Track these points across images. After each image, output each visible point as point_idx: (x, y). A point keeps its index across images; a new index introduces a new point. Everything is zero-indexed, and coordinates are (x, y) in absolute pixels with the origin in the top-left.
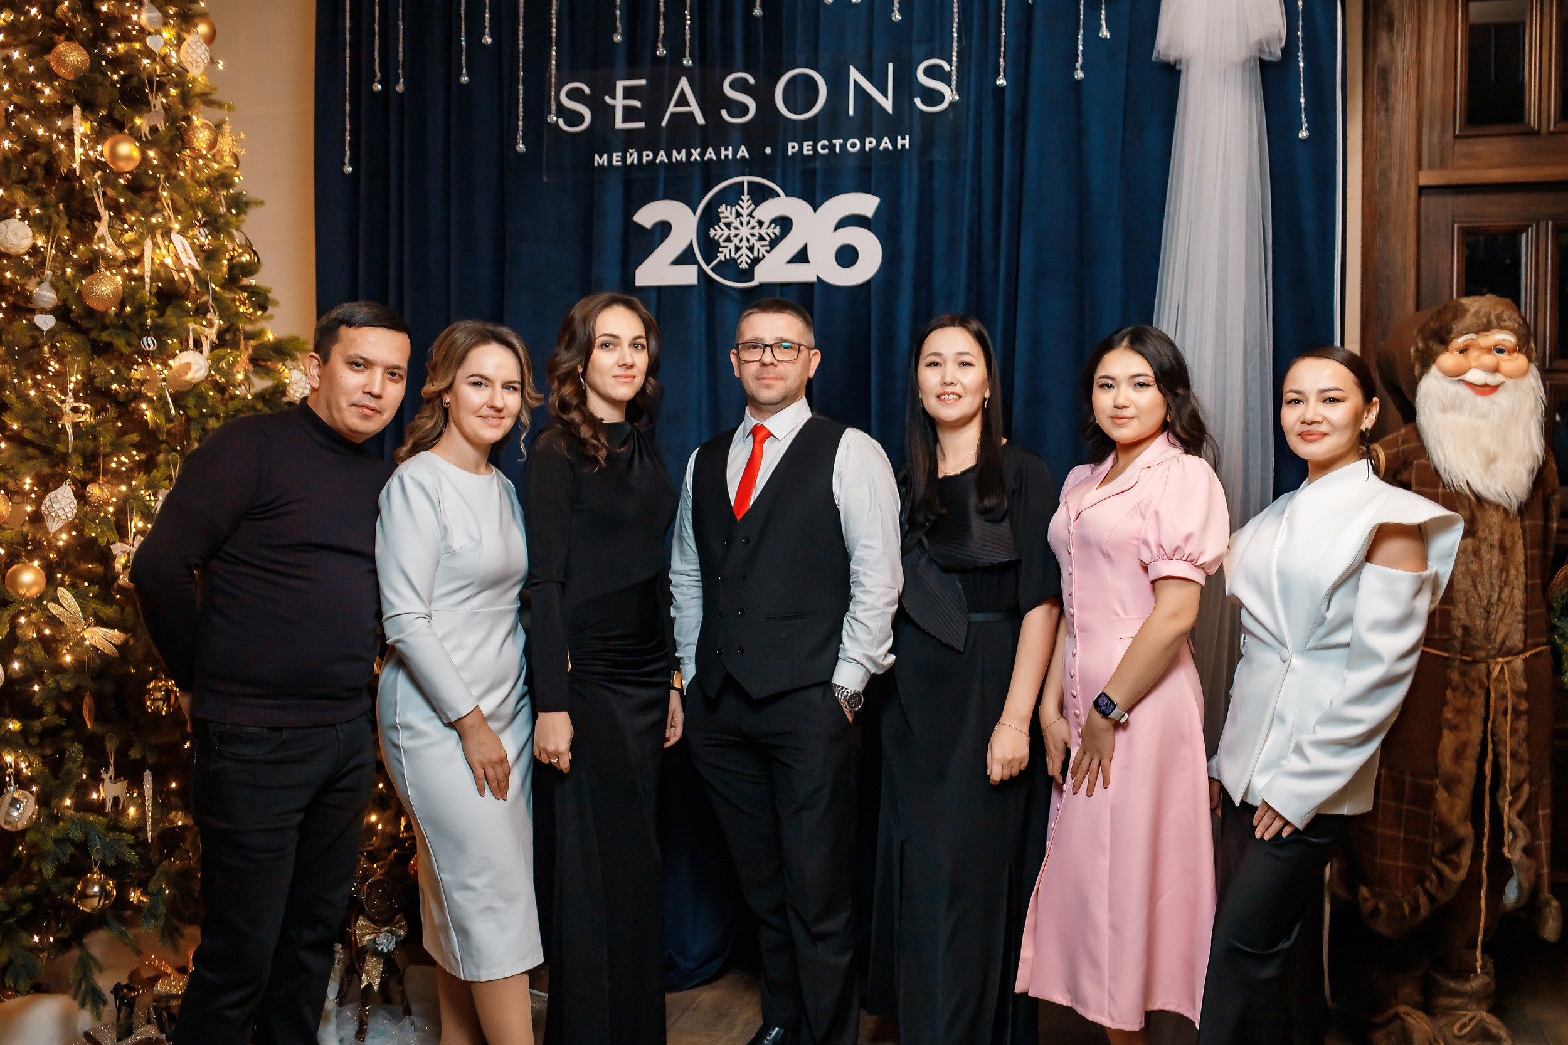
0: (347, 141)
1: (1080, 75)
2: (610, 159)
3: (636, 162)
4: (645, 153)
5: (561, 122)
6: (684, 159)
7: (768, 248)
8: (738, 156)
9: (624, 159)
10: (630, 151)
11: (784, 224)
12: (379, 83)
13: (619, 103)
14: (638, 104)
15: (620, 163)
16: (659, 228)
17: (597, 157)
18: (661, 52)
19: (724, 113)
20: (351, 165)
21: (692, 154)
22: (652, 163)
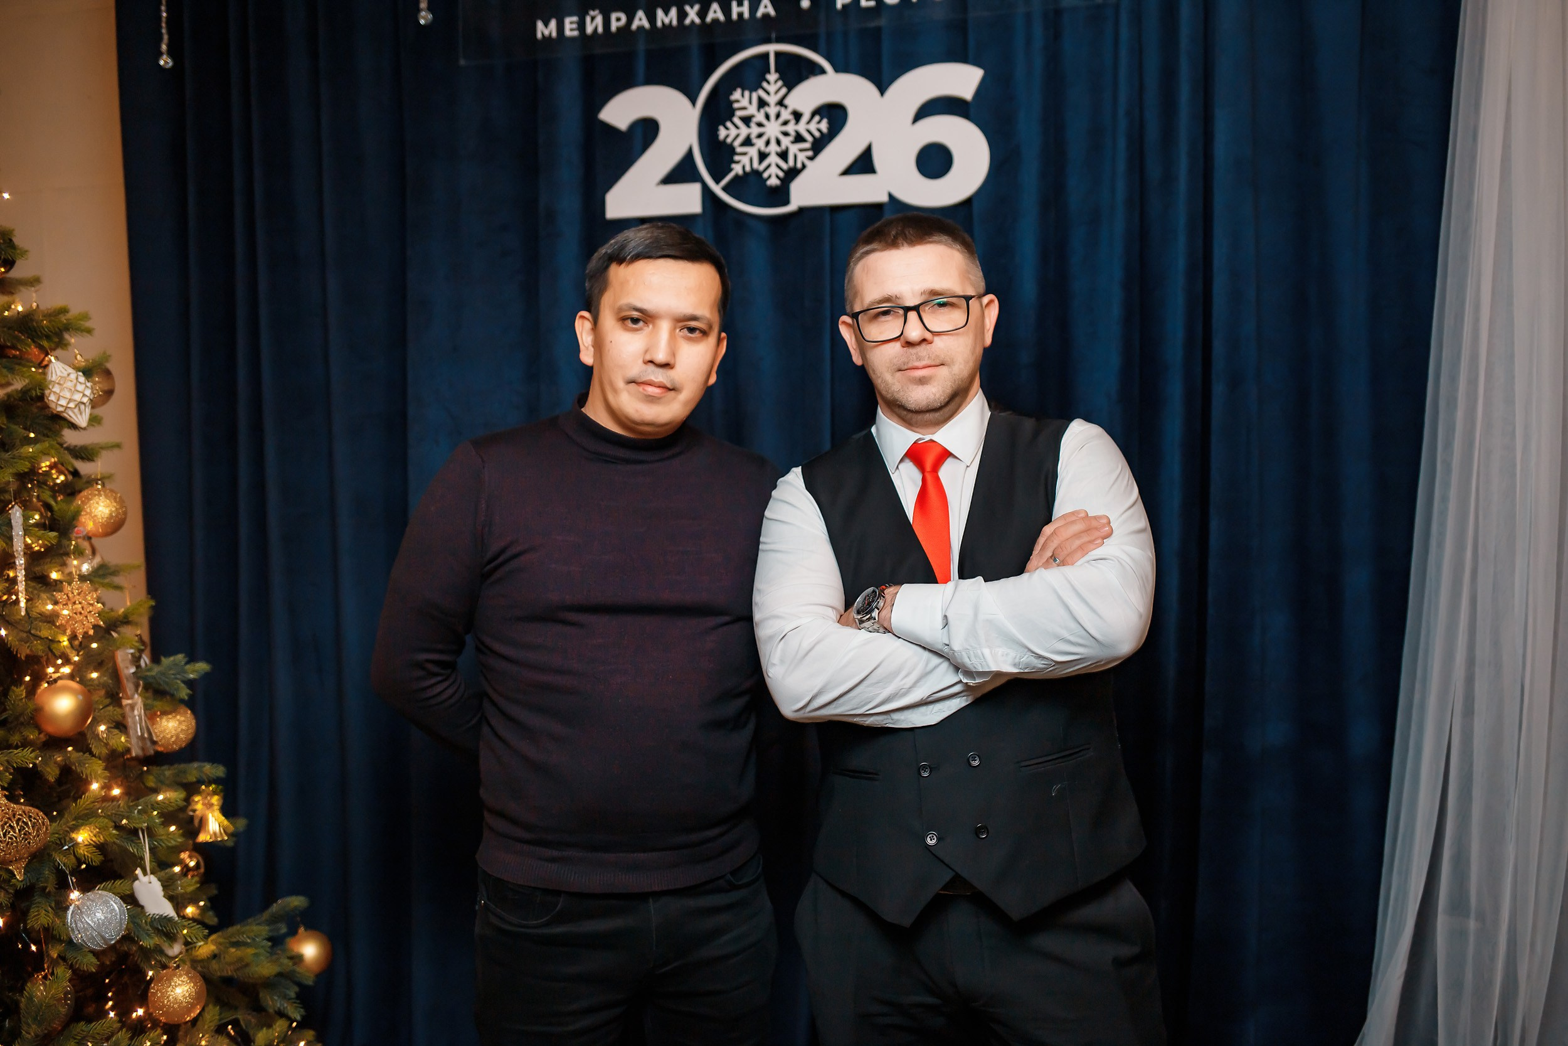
0: (164, 20)
2: (560, 28)
3: (600, 30)
4: (614, 16)
6: (675, 23)
8: (759, 14)
9: (582, 26)
10: (592, 13)
15: (576, 33)
16: (639, 129)
20: (170, 53)
21: (686, 15)
22: (625, 30)
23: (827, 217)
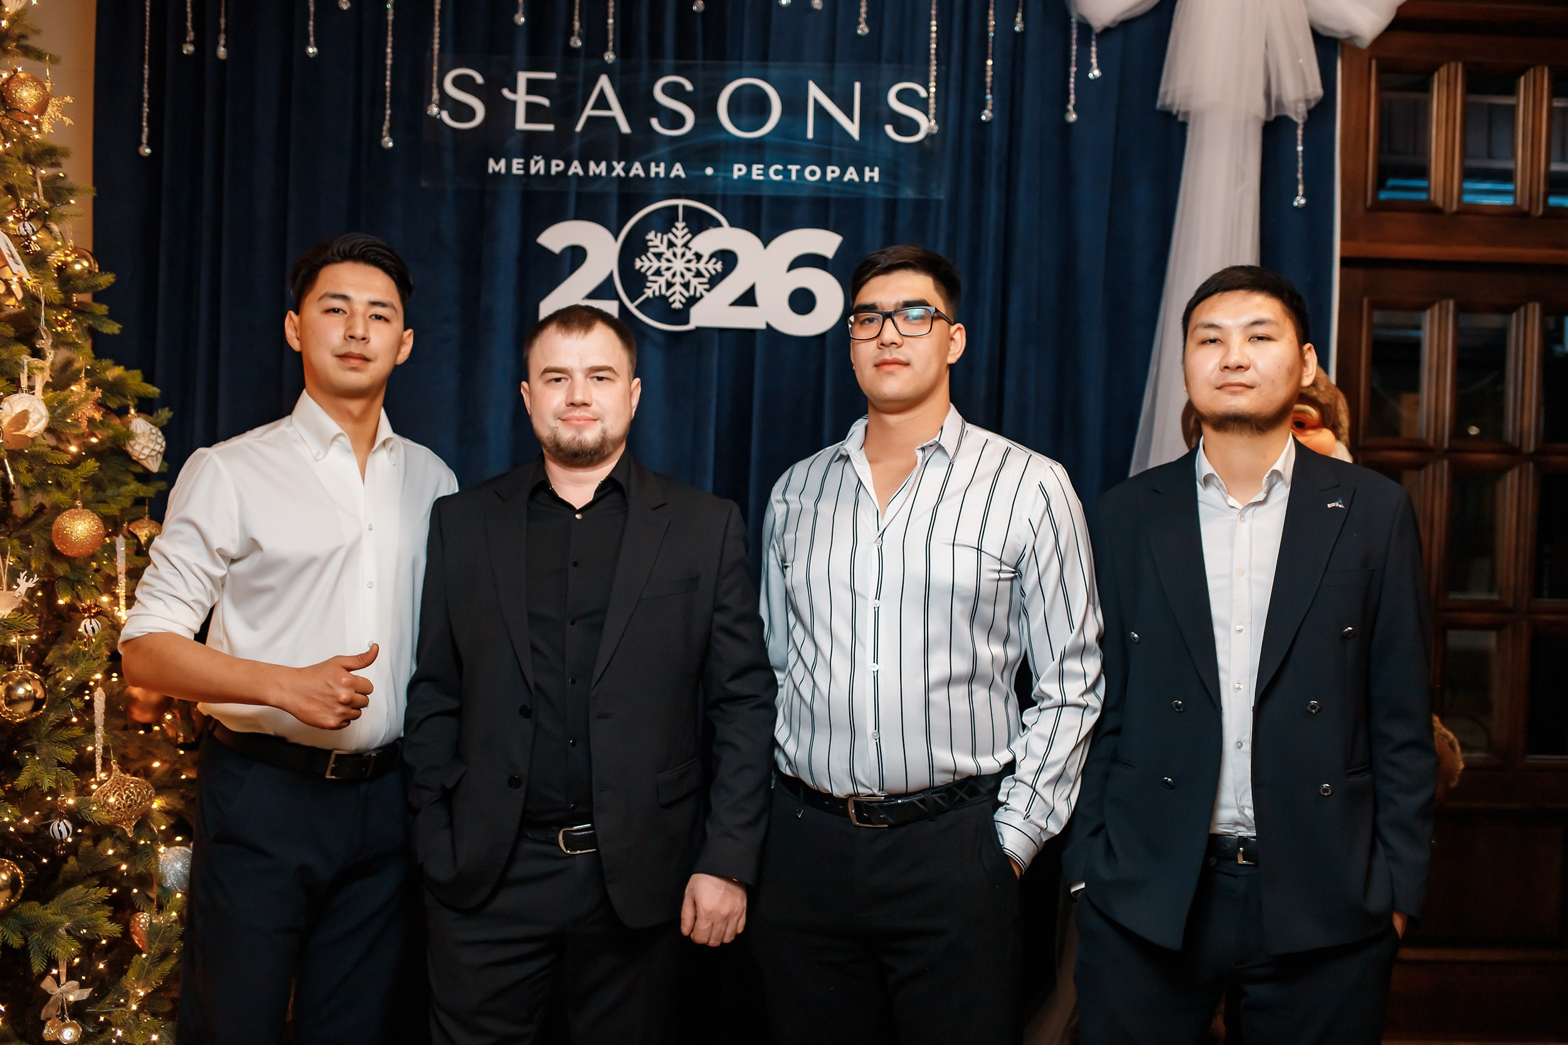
0: (145, 115)
1: (1072, 117)
2: (509, 166)
3: (542, 172)
4: (554, 162)
5: (445, 116)
6: (604, 174)
7: (707, 286)
8: (672, 175)
9: (526, 167)
10: (536, 158)
11: (728, 259)
12: (192, 42)
13: (521, 98)
14: (545, 102)
15: (521, 172)
16: (569, 254)
17: (491, 162)
18: (576, 42)
19: (654, 122)
20: (149, 145)
21: (614, 168)
22: (563, 174)
23: (717, 335)
